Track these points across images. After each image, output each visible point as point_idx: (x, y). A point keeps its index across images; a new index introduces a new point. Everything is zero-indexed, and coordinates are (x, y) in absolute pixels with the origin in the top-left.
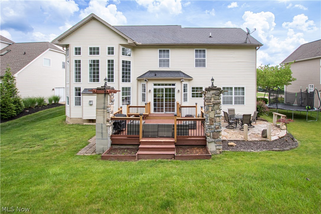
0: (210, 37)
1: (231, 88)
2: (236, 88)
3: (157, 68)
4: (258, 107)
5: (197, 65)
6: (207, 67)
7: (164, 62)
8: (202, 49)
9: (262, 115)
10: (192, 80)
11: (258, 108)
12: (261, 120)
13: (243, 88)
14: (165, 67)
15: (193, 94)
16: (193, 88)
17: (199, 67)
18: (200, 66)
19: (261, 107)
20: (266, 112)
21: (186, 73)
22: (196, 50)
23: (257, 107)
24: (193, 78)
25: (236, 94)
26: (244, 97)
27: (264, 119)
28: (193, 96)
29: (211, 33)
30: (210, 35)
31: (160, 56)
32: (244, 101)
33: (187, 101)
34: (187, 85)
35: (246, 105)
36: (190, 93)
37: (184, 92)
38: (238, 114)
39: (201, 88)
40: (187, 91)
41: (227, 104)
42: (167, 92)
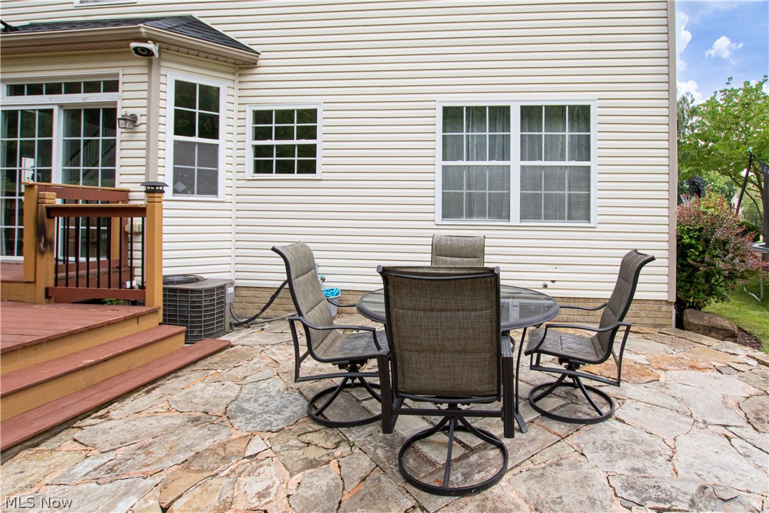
1: (500, 114)
2: (530, 114)
4: (686, 240)
9: (723, 299)
11: (690, 246)
12: (711, 331)
13: (581, 115)
15: (259, 151)
16: (260, 116)
19: (707, 241)
20: (743, 277)
21: (219, 28)
23: (679, 239)
24: (263, 55)
25: (530, 148)
26: (589, 168)
27: (726, 324)
28: (261, 167)
32: (589, 196)
33: (215, 192)
34: (210, 97)
35: (601, 227)
36: (241, 145)
37: (177, 132)
38: (549, 284)
39: (310, 115)
40: (211, 128)
41: (470, 215)
42: (72, 129)
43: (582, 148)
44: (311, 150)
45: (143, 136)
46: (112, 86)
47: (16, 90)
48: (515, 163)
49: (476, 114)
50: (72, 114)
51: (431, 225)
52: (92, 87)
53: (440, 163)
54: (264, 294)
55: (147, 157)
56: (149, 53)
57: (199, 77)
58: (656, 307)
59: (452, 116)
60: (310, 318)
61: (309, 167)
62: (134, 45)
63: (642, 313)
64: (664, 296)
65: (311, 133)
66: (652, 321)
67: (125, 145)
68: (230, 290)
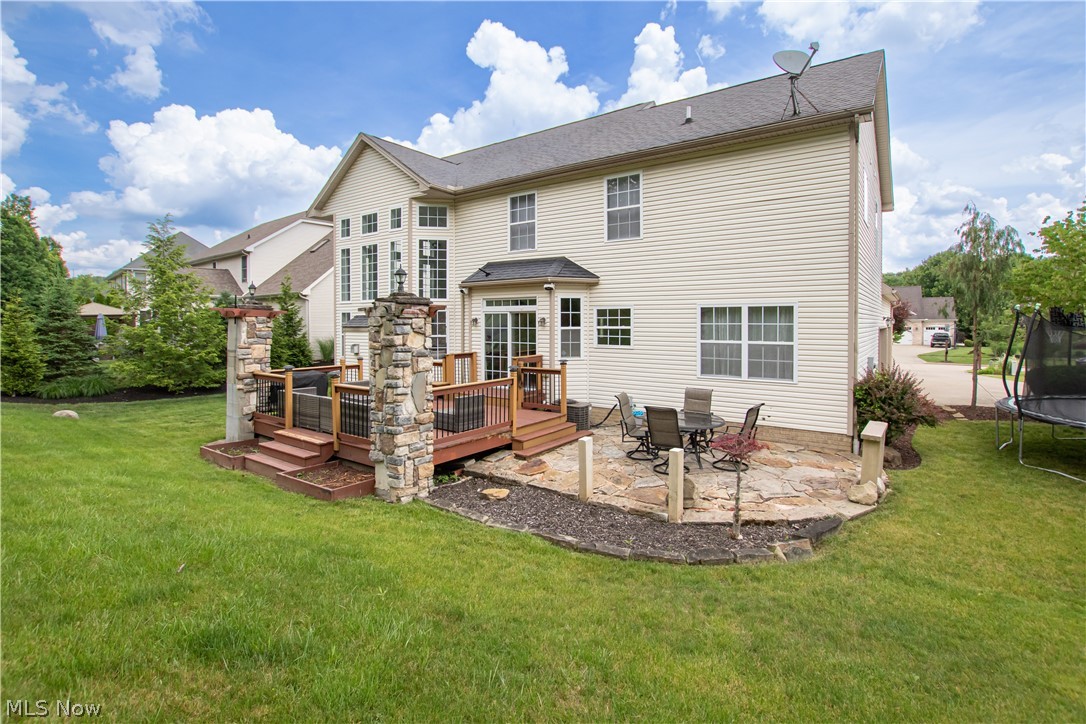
0: (689, 121)
1: (735, 312)
2: (754, 311)
3: (506, 254)
5: (611, 235)
6: (646, 235)
7: (522, 235)
8: (628, 174)
10: (597, 284)
13: (788, 311)
14: (525, 248)
15: (600, 332)
16: (601, 313)
17: (621, 237)
18: (624, 234)
21: (579, 263)
22: (609, 182)
24: (602, 278)
26: (792, 346)
28: (601, 341)
29: (689, 109)
30: (689, 116)
31: (513, 218)
32: (792, 364)
33: (579, 355)
34: (576, 304)
35: (800, 384)
36: (591, 329)
37: (562, 325)
38: (766, 418)
39: (626, 312)
40: (576, 321)
41: (719, 372)
42: (515, 323)
43: (789, 334)
44: (627, 332)
45: (548, 328)
46: (533, 302)
47: (489, 303)
48: (745, 342)
49: (721, 311)
50: (516, 315)
51: (694, 378)
52: (523, 303)
53: (700, 341)
54: (604, 412)
55: (550, 343)
56: (551, 289)
57: (571, 295)
58: (839, 438)
59: (706, 313)
60: (627, 421)
61: (626, 342)
62: (546, 286)
63: (829, 442)
64: (845, 432)
65: (627, 322)
66: (836, 447)
67: (540, 333)
68: (590, 408)
